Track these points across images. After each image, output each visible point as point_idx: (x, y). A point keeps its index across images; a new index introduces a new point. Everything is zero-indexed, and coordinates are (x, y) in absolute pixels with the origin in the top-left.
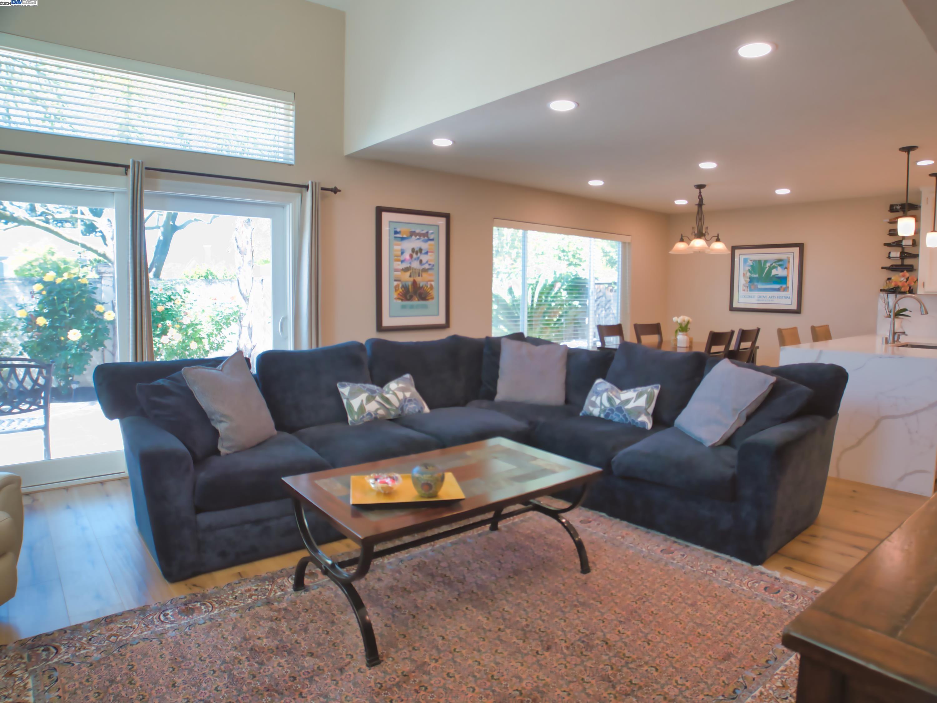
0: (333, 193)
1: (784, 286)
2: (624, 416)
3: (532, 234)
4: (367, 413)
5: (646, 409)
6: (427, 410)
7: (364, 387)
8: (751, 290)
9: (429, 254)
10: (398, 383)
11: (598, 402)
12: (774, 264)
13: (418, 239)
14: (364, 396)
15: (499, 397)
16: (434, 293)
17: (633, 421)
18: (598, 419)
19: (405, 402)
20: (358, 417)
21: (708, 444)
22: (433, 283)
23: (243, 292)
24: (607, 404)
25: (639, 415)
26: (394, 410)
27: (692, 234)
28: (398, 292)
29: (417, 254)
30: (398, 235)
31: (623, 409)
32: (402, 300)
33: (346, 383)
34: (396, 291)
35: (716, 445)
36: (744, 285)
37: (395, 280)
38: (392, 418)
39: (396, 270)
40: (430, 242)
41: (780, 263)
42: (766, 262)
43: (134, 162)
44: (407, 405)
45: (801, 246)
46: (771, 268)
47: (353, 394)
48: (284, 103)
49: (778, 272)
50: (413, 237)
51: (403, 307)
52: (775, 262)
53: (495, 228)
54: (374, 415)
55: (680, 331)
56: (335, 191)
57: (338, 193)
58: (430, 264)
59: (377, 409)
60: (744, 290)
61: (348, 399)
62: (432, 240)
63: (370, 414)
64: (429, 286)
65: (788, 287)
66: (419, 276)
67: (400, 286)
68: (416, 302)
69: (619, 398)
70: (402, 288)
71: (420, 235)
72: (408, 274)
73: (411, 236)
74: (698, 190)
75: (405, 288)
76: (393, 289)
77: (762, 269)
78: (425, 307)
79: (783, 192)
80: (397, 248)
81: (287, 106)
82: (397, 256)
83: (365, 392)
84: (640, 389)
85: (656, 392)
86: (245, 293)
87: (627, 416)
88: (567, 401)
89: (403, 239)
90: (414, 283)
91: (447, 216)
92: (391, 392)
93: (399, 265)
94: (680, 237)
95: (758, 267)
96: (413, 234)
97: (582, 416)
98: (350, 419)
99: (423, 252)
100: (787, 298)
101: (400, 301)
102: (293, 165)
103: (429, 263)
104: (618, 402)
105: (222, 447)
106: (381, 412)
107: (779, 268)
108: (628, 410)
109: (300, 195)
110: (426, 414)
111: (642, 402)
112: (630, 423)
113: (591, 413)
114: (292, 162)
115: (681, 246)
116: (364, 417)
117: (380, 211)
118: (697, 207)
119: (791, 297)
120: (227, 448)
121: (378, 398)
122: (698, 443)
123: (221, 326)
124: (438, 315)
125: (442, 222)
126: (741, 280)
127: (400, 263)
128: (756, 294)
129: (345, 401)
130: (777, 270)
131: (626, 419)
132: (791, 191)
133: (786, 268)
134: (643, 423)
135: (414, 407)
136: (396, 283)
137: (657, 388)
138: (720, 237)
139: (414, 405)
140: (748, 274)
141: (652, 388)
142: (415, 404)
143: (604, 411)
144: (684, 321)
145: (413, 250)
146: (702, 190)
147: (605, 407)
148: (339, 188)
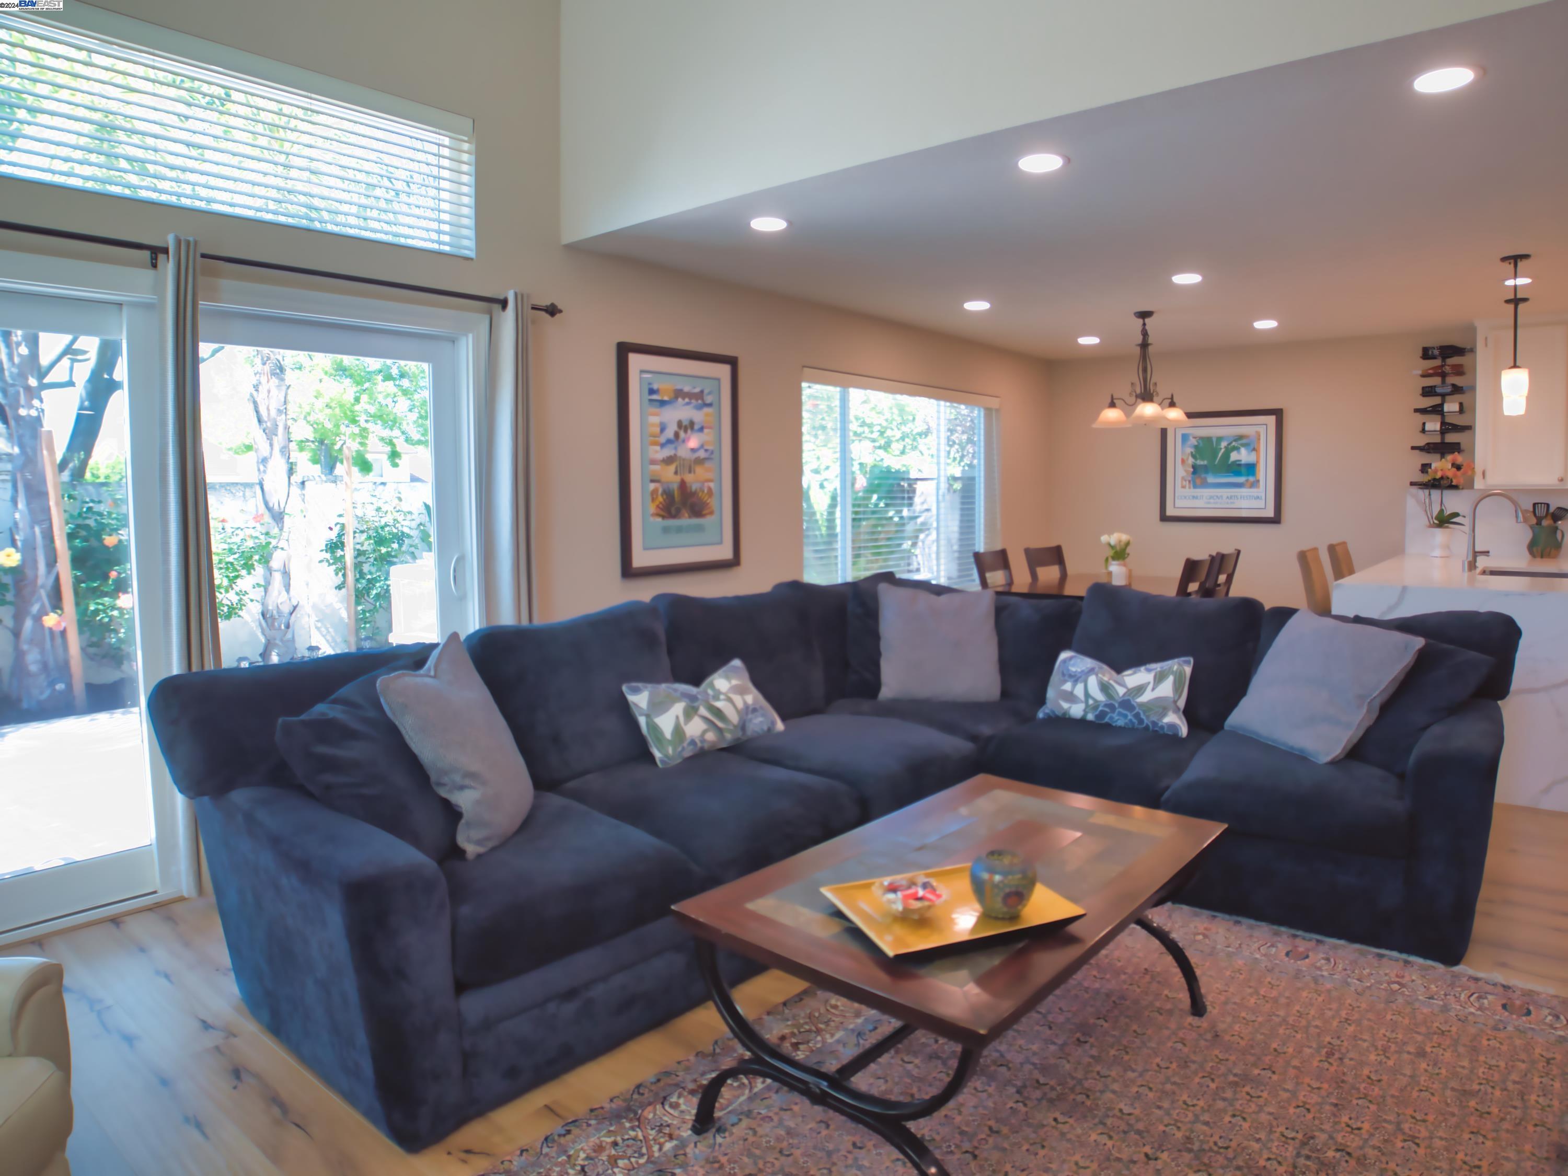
0: (547, 316)
1: (1251, 479)
2: (1137, 716)
3: (856, 394)
4: (688, 741)
5: (1175, 702)
6: (780, 726)
7: (676, 690)
8: (1195, 487)
9: (706, 431)
10: (728, 678)
11: (1079, 691)
12: (1234, 444)
13: (688, 404)
14: (678, 709)
15: (887, 692)
16: (713, 502)
17: (1154, 723)
18: (1082, 722)
19: (747, 714)
20: (674, 749)
21: (1325, 759)
22: (712, 485)
23: (271, 505)
24: (1100, 697)
25: (1164, 713)
26: (730, 731)
27: (1131, 394)
28: (657, 503)
29: (686, 431)
30: (655, 397)
31: (1133, 703)
32: (663, 517)
33: (640, 685)
34: (653, 500)
35: (1337, 759)
36: (1183, 479)
37: (652, 481)
38: (724, 745)
39: (653, 462)
40: (707, 410)
41: (1244, 441)
42: (1220, 439)
43: (178, 242)
44: (751, 720)
45: (1278, 413)
46: (1229, 450)
47: (658, 706)
48: (450, 137)
49: (1243, 456)
50: (680, 400)
51: (666, 530)
52: (1235, 440)
53: (804, 385)
54: (699, 744)
55: (1114, 558)
56: (552, 311)
57: (558, 316)
58: (706, 450)
59: (705, 732)
60: (1183, 487)
61: (648, 716)
62: (710, 405)
63: (693, 742)
64: (706, 491)
65: (1258, 481)
66: (690, 472)
67: (660, 491)
68: (686, 521)
69: (1123, 685)
70: (662, 495)
71: (690, 396)
72: (672, 468)
73: (676, 398)
74: (1141, 321)
75: (668, 494)
76: (649, 498)
77: (1215, 452)
78: (700, 529)
79: (1265, 324)
80: (654, 420)
81: (455, 144)
82: (655, 436)
83: (678, 700)
84: (1157, 666)
85: (1188, 670)
86: (276, 507)
87: (1142, 716)
88: (1005, 694)
89: (662, 403)
90: (683, 484)
91: (732, 362)
92: (722, 697)
93: (657, 452)
94: (1109, 400)
95: (1206, 447)
96: (679, 394)
97: (1044, 719)
98: (658, 755)
99: (696, 427)
100: (1258, 498)
101: (659, 520)
102: (472, 259)
103: (706, 447)
104: (1121, 691)
105: (469, 840)
106: (711, 736)
107: (1243, 450)
108: (1141, 705)
109: (486, 318)
110: (780, 734)
111: (1166, 689)
112: (1147, 728)
113: (1065, 713)
114: (471, 254)
115: (1112, 415)
116: (683, 749)
117: (624, 350)
118: (1139, 348)
119: (1264, 497)
120: (479, 843)
121: (703, 711)
122: (1301, 758)
123: (237, 571)
124: (721, 543)
125: (724, 371)
126: (1178, 472)
127: (658, 448)
128: (1206, 492)
129: (642, 721)
130: (1239, 452)
131: (1141, 721)
132: (1279, 322)
133: (1254, 449)
134: (1172, 726)
135: (761, 722)
136: (652, 486)
137: (1188, 663)
138: (1175, 400)
139: (760, 719)
140: (1191, 460)
141: (1179, 664)
142: (763, 715)
143: (1095, 708)
144: (1120, 541)
145: (680, 424)
146: (1147, 320)
147: (1095, 700)
148: (560, 307)
